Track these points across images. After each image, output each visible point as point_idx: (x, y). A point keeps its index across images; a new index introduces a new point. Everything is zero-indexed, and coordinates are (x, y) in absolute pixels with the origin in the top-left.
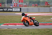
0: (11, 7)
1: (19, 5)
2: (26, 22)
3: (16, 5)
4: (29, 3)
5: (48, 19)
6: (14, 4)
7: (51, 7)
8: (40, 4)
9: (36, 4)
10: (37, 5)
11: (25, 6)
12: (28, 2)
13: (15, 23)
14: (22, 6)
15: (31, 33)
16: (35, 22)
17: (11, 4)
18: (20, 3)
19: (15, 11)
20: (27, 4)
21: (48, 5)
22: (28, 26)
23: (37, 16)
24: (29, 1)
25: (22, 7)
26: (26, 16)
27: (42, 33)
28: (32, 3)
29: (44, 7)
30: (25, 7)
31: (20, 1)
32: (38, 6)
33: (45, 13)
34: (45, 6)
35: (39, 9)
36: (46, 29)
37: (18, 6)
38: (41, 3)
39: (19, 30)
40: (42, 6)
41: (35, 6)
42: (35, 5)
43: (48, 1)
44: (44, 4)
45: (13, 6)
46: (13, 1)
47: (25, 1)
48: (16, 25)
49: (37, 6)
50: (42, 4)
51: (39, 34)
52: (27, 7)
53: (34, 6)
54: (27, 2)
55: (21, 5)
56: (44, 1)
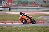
0: (1, 7)
1: (9, 5)
2: (24, 20)
3: (5, 5)
4: (18, 3)
5: (36, 18)
6: (4, 4)
7: (39, 7)
8: (28, 4)
9: (24, 4)
10: (25, 5)
11: (14, 6)
13: (5, 21)
14: (11, 6)
15: (20, 31)
16: (32, 20)
17: (1, 4)
18: (9, 3)
19: (5, 10)
20: (16, 4)
21: (36, 5)
24: (18, 1)
26: (24, 15)
27: (30, 30)
28: (21, 3)
30: (14, 7)
31: (10, 1)
32: (27, 6)
33: (33, 12)
35: (27, 9)
36: (34, 27)
37: (7, 6)
38: (29, 3)
39: (8, 28)
40: (30, 6)
42: (24, 5)
43: (36, 1)
44: (32, 4)
45: (3, 6)
46: (3, 1)
47: (14, 1)
48: (6, 23)
49: (25, 6)
50: (30, 4)
51: (27, 31)
52: (16, 7)
53: (23, 6)
54: (16, 2)
55: (10, 5)
56: (32, 1)
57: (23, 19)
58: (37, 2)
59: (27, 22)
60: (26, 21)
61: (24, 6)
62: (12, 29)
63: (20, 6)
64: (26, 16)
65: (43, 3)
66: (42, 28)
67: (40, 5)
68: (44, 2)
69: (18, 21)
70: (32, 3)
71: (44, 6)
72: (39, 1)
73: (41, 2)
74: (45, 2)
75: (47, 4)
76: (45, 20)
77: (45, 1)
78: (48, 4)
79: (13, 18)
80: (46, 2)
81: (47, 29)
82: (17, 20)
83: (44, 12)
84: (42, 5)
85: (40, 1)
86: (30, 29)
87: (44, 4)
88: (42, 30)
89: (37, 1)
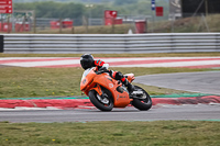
4: (37, 16)
8: (84, 19)
9: (66, 20)
10: (69, 24)
11: (20, 29)
12: (32, 12)
14: (6, 27)
16: (135, 92)
20: (26, 20)
21: (117, 26)
22: (109, 110)
23: (69, 69)
25: (9, 31)
28: (49, 13)
29: (99, 32)
30: (18, 31)
32: (76, 28)
34: (106, 27)
35: (79, 40)
38: (88, 16)
40: (90, 27)
41: (63, 30)
42: (64, 25)
44: (102, 20)
47: (20, 7)
49: (69, 29)
50: (90, 19)
52: (27, 31)
53: (58, 30)
54: (27, 12)
55: (3, 25)
56: (99, 7)
57: (97, 89)
58: (124, 11)
59: (116, 102)
60: (111, 98)
61: (64, 27)
62: (11, 134)
63: (47, 29)
64: (110, 73)
65: (149, 17)
66: (144, 127)
67: (134, 25)
68: (154, 12)
69: (37, 99)
70: (99, 13)
71: (152, 28)
72: (131, 5)
73: (141, 12)
74: (159, 10)
75: (167, 17)
76: (160, 92)
77: (159, 5)
78: (174, 19)
79: (17, 83)
80: (165, 12)
81: (167, 132)
82: (35, 95)
83: (153, 55)
84: (145, 23)
85: (136, 8)
86: (93, 133)
87: (156, 18)
88: (143, 136)
89: (125, 6)
